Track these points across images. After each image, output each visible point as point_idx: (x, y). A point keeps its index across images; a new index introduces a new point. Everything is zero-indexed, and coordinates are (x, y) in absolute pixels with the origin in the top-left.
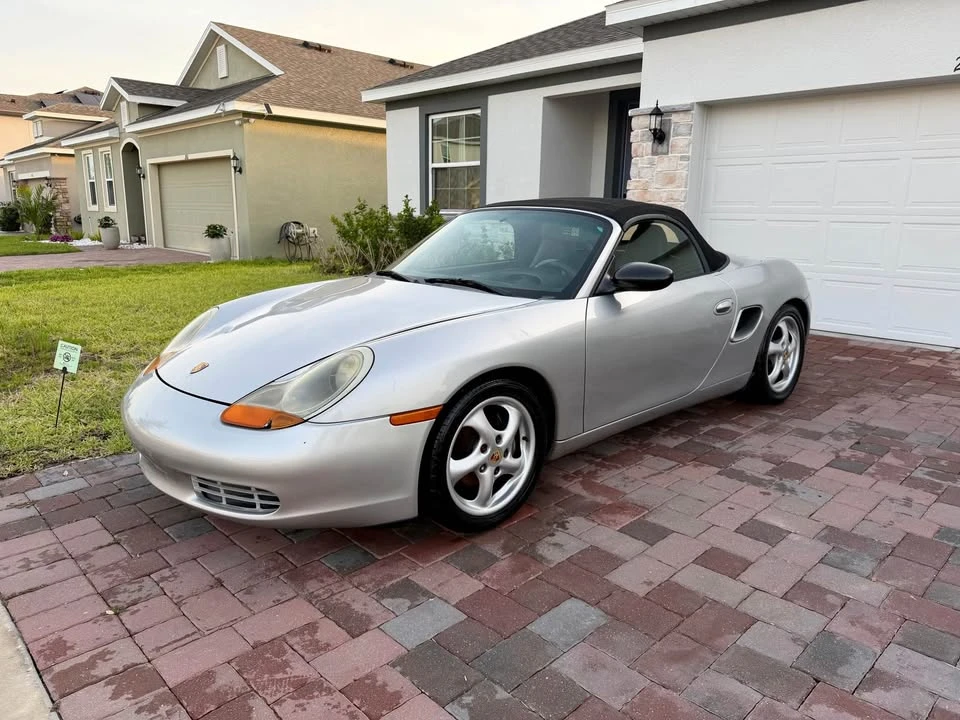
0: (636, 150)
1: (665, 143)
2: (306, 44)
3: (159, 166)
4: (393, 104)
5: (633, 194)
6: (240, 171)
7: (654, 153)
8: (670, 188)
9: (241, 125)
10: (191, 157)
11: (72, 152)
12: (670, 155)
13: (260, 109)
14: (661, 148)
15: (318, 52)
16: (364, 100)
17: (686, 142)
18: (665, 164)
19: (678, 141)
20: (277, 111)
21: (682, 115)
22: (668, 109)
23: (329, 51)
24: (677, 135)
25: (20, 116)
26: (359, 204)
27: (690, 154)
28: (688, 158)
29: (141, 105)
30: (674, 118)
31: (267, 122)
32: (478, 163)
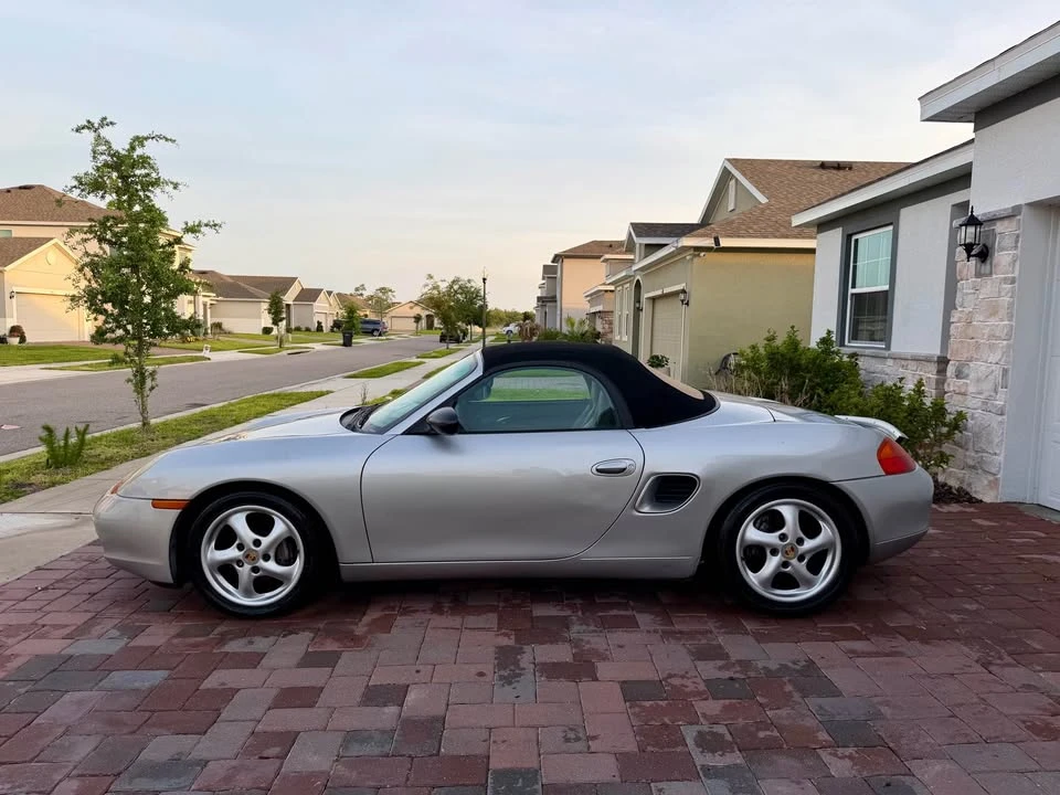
0: (961, 272)
1: (988, 262)
2: (823, 165)
3: (654, 299)
4: (824, 225)
5: (957, 328)
6: (687, 304)
7: (978, 275)
8: (993, 321)
9: (692, 259)
10: (667, 290)
11: (612, 288)
12: (994, 276)
13: (709, 242)
14: (986, 268)
15: (835, 172)
16: (793, 225)
17: (1009, 259)
18: (988, 288)
19: (1002, 257)
20: (724, 243)
21: (1006, 222)
22: (990, 216)
23: (850, 168)
24: (1003, 249)
25: (599, 257)
26: (767, 335)
27: (1016, 274)
28: (1013, 281)
29: (647, 245)
30: (999, 227)
31: (716, 254)
32: (886, 287)
